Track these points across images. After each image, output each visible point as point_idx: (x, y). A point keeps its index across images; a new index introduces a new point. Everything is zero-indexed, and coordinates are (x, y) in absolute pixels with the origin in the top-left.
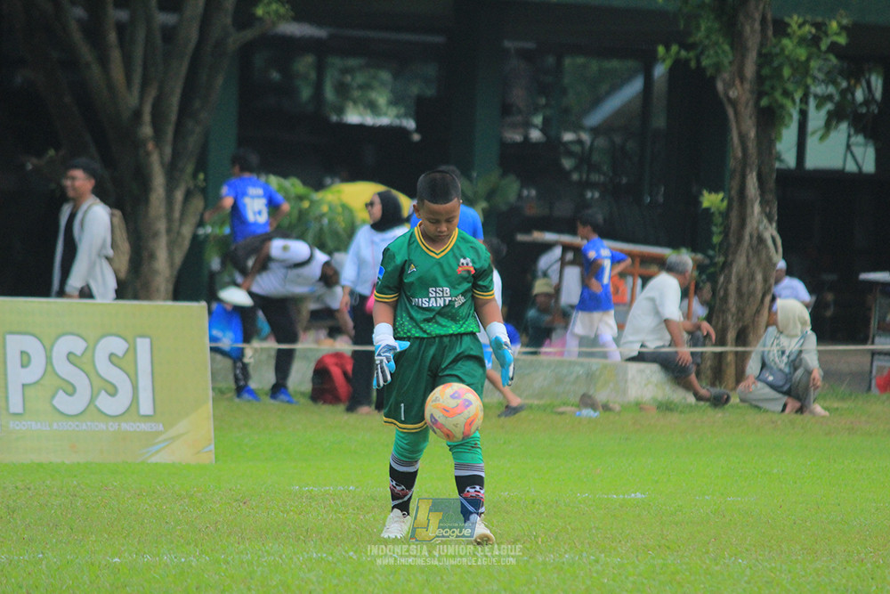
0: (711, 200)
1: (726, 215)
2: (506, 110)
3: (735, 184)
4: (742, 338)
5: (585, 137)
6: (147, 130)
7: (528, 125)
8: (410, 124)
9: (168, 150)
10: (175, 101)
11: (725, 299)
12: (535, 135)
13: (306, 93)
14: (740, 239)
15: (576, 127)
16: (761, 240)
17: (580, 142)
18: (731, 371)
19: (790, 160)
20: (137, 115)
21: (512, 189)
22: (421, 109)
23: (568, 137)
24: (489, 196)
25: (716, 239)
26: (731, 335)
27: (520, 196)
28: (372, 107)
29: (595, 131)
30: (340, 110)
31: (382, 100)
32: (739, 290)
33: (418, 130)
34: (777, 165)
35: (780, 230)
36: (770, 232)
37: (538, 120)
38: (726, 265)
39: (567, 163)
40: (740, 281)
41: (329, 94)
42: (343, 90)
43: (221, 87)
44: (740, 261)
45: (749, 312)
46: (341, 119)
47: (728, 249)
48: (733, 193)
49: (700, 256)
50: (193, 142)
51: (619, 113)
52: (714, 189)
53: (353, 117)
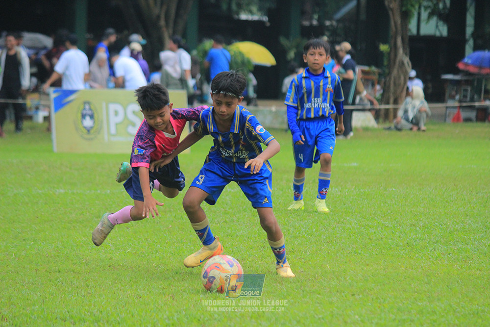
0: (384, 48)
1: (389, 53)
2: (303, 13)
3: (392, 42)
4: (396, 102)
5: (334, 24)
7: (311, 19)
8: (265, 19)
10: (173, 11)
11: (389, 87)
12: (315, 23)
13: (225, 7)
14: (395, 63)
15: (331, 19)
16: (402, 63)
18: (391, 115)
19: (414, 30)
24: (297, 48)
25: (386, 63)
26: (392, 100)
28: (251, 13)
29: (338, 21)
30: (238, 14)
31: (255, 9)
32: (395, 83)
34: (409, 34)
35: (411, 59)
36: (406, 60)
37: (316, 17)
38: (389, 74)
40: (395, 79)
41: (234, 6)
42: (240, 6)
43: (191, 4)
44: (395, 72)
45: (399, 91)
46: (239, 17)
47: (390, 67)
48: (393, 45)
49: (380, 71)
50: (180, 27)
52: (385, 42)
53: (244, 17)
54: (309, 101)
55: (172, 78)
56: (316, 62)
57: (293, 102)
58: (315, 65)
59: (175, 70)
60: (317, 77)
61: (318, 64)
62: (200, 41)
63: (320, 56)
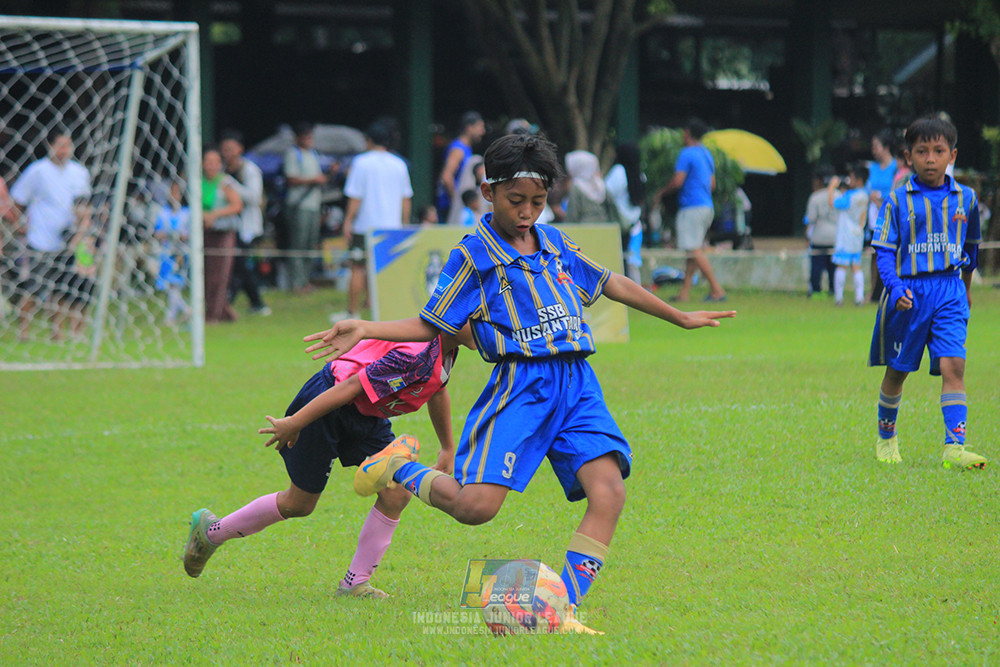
0: (990, 133)
2: (835, 73)
5: (895, 91)
6: (572, 99)
7: (851, 83)
8: (764, 86)
9: (588, 113)
10: (591, 77)
12: (858, 90)
13: (688, 66)
15: (889, 82)
17: (891, 95)
20: (564, 90)
21: (841, 131)
22: (772, 75)
23: (883, 91)
24: (825, 138)
25: (994, 162)
27: (848, 137)
28: (738, 75)
29: (902, 86)
30: (713, 78)
31: (744, 68)
33: (772, 89)
37: (860, 79)
39: (882, 110)
41: (705, 65)
42: (716, 64)
43: (625, 64)
46: (715, 85)
49: (984, 177)
50: (605, 107)
51: (922, 71)
52: (992, 124)
53: (724, 83)
54: (923, 239)
55: (591, 203)
56: (930, 166)
57: (889, 241)
58: (930, 172)
59: (596, 188)
60: (935, 193)
61: (935, 170)
62: (643, 131)
63: (936, 154)
